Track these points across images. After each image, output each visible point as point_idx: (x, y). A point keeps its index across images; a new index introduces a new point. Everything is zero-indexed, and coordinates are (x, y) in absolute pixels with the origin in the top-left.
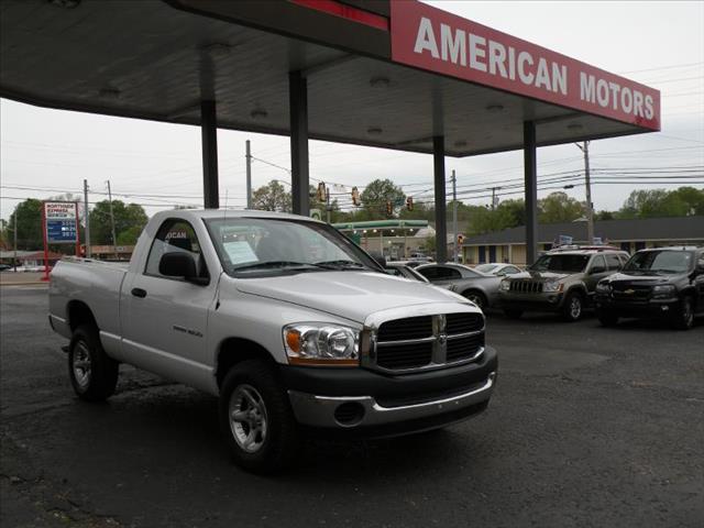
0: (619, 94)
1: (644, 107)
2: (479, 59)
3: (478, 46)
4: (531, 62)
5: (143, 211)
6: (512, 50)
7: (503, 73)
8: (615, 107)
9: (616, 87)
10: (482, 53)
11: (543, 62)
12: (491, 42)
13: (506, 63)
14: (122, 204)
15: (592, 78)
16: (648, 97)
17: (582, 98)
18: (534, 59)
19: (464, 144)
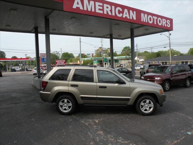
0: (157, 20)
1: (166, 23)
2: (99, 9)
3: (99, 6)
4: (121, 10)
5: (73, 55)
6: (113, 7)
7: (110, 13)
8: (155, 23)
9: (155, 18)
10: (101, 8)
11: (126, 11)
12: (104, 4)
13: (111, 11)
14: (68, 53)
15: (146, 15)
16: (168, 21)
17: (142, 21)
18: (122, 10)
19: (121, 36)
